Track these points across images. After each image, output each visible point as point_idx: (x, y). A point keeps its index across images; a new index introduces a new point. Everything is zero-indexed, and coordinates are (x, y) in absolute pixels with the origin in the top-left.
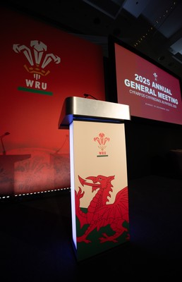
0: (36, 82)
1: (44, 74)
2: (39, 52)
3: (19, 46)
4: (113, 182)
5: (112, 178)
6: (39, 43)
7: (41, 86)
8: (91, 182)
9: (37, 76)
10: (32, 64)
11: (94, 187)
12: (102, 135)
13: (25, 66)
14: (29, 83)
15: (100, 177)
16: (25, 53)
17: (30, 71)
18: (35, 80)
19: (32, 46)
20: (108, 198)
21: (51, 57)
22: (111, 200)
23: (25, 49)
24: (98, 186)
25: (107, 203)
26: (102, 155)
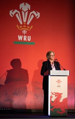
0: (24, 36)
1: (29, 29)
2: (25, 12)
3: (13, 11)
4: (62, 95)
5: (62, 94)
6: (25, 4)
7: (27, 39)
8: (55, 94)
9: (24, 32)
10: (21, 23)
11: (56, 96)
12: (59, 80)
13: (17, 26)
14: (20, 38)
15: (58, 93)
16: (17, 15)
17: (20, 28)
18: (23, 35)
19: (20, 8)
20: (60, 100)
21: (33, 14)
22: (61, 101)
23: (17, 13)
24: (57, 96)
25: (60, 101)
26: (59, 86)
